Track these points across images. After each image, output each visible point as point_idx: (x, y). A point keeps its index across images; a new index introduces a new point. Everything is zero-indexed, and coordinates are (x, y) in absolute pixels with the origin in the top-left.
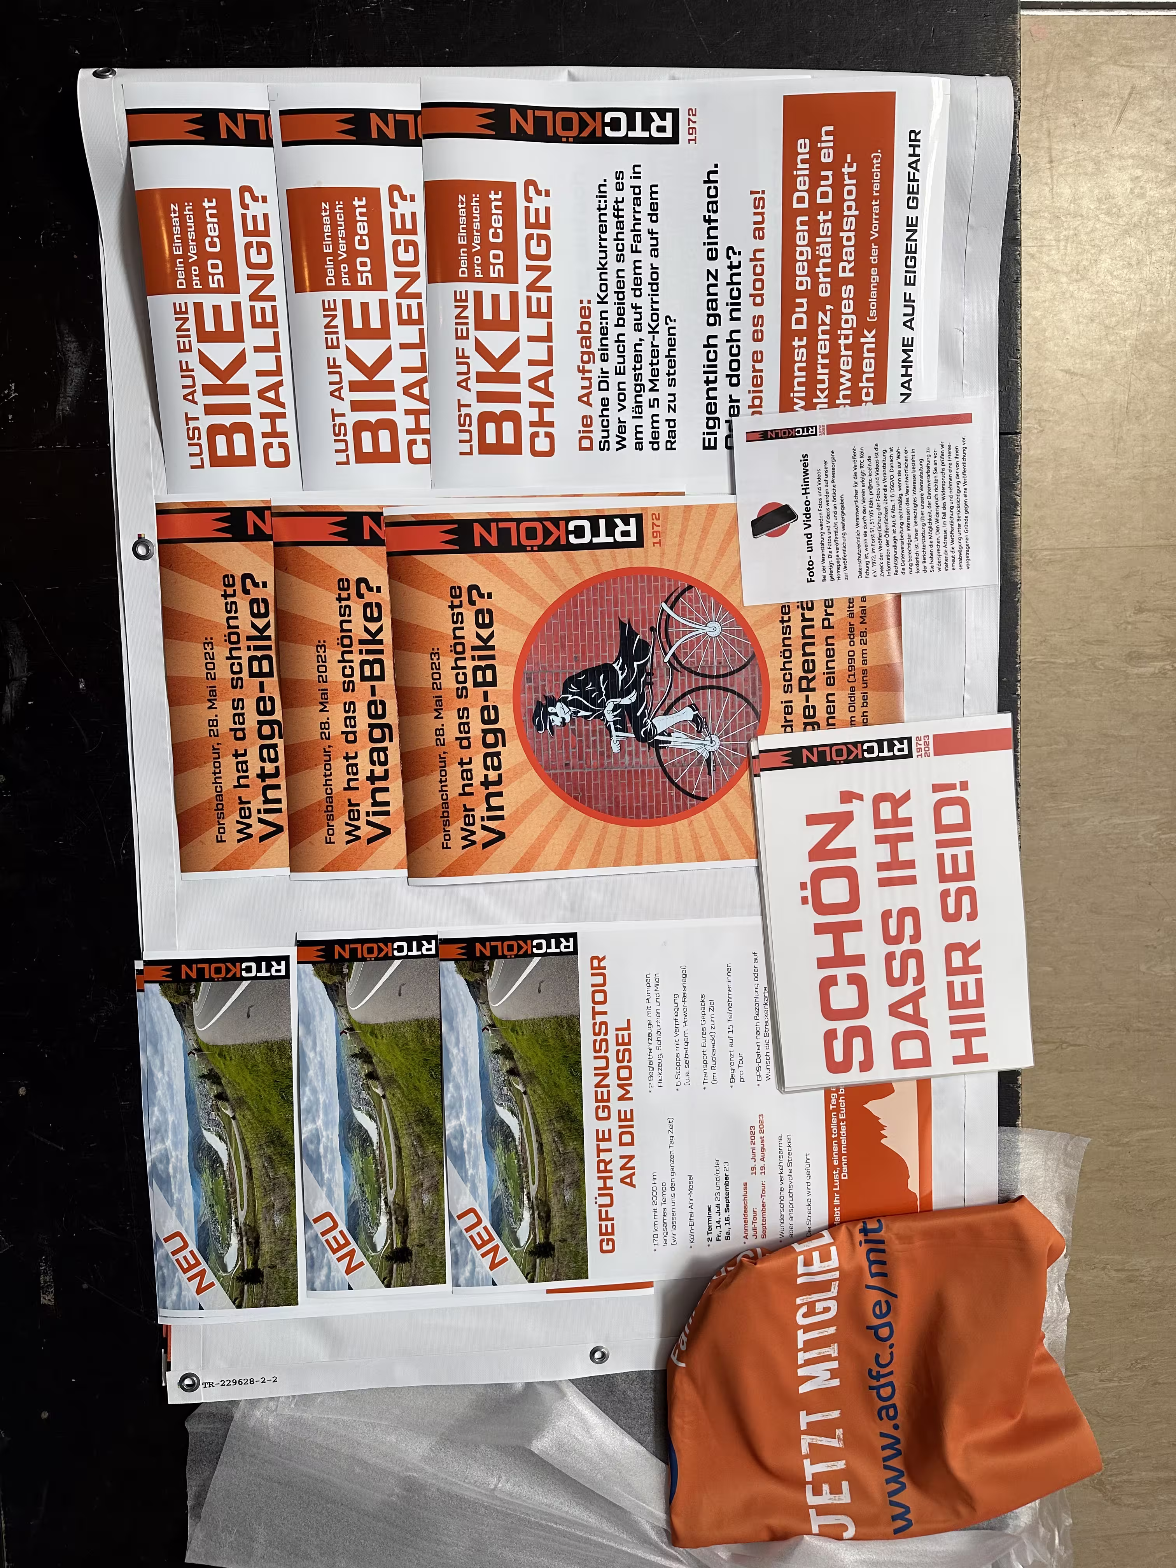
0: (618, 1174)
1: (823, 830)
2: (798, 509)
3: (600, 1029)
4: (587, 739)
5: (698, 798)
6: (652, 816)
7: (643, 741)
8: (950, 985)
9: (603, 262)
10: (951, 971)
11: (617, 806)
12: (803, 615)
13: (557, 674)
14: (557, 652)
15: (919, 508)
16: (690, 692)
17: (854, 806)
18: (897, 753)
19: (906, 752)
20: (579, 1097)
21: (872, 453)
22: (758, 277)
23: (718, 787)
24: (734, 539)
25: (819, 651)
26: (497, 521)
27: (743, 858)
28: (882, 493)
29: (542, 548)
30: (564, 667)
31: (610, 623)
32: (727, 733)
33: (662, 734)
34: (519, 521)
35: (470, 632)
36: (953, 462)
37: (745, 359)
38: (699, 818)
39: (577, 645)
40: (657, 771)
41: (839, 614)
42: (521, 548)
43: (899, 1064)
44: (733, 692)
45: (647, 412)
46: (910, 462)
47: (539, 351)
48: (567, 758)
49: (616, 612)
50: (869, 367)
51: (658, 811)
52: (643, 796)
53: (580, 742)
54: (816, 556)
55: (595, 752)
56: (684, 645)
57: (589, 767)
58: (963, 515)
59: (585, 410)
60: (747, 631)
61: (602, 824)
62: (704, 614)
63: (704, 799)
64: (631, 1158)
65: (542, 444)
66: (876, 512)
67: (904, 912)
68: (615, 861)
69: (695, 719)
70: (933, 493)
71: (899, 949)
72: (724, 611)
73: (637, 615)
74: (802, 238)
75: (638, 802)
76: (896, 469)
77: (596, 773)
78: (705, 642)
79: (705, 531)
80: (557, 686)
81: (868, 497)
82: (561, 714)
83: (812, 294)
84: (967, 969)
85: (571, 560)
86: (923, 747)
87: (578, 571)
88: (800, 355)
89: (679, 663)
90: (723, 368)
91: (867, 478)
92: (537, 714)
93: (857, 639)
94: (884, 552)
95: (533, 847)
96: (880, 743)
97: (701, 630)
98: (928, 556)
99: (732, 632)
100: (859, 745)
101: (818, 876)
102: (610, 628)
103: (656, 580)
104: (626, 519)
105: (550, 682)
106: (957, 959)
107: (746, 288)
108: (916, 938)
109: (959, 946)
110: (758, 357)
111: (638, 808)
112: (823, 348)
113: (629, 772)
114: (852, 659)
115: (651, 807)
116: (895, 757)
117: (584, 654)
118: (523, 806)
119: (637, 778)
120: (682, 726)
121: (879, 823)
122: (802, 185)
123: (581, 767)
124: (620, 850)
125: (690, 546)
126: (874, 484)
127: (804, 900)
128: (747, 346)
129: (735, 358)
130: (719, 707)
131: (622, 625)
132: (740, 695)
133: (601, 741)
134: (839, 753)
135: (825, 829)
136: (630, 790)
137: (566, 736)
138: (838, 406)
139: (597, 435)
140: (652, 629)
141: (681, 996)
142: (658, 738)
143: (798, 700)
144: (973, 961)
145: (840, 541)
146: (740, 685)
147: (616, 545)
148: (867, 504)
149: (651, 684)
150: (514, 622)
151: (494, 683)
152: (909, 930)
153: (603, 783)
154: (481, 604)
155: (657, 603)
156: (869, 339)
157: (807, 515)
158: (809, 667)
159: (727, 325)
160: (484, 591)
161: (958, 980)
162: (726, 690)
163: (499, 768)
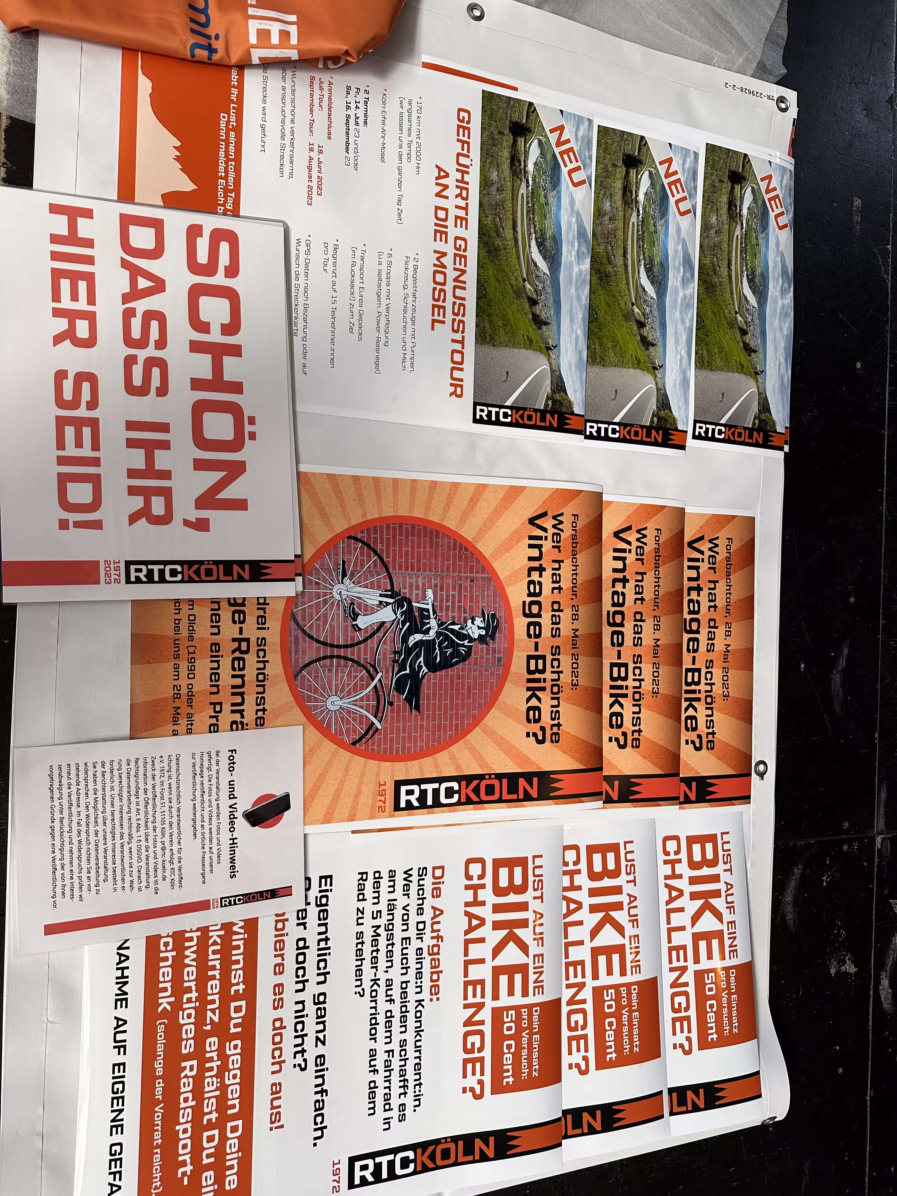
0: (450, 181)
1: (227, 493)
2: (241, 823)
3: (458, 327)
4: (453, 603)
5: (356, 539)
6: (401, 525)
7: (404, 599)
8: (91, 300)
9: (418, 1038)
10: (91, 317)
11: (431, 538)
12: (242, 717)
13: (476, 664)
14: (475, 684)
15: (109, 828)
16: (360, 643)
17: (194, 515)
18: (144, 568)
19: (133, 568)
20: (480, 266)
21: (161, 884)
22: (277, 1046)
23: (336, 548)
24: (307, 791)
25: (226, 679)
26: (518, 800)
27: (313, 474)
28: (151, 843)
29: (481, 777)
30: (470, 670)
31: (428, 710)
32: (325, 602)
33: (388, 604)
34: (500, 801)
35: (546, 704)
36: (67, 882)
37: (290, 965)
38: (356, 519)
39: (458, 690)
40: (394, 569)
41: (203, 718)
42: (500, 776)
43: (157, 225)
44: (318, 641)
45: (383, 906)
46: (119, 878)
47: (475, 951)
48: (471, 587)
49: (422, 720)
50: (166, 972)
51: (394, 529)
52: (407, 546)
53: (460, 602)
54: (225, 777)
55: (448, 591)
56: (362, 688)
57: (453, 577)
58: (57, 824)
59: (437, 903)
60: (300, 701)
61: (445, 523)
62: (342, 718)
63: (350, 537)
64: (438, 195)
65: (475, 869)
66: (158, 824)
67: (143, 391)
68: (435, 486)
69: (355, 616)
70: (92, 846)
71: (150, 351)
72: (323, 721)
73: (404, 716)
74: (234, 1090)
75: (413, 541)
76: (135, 869)
77: (448, 571)
78: (342, 691)
79: (336, 798)
80: (476, 653)
81: (167, 839)
82: (475, 628)
83: (225, 1037)
84: (72, 316)
85: (458, 767)
86: (113, 572)
87: (453, 757)
88: (237, 976)
89: (368, 671)
90: (312, 955)
91: (167, 858)
92: (495, 628)
93: (184, 691)
94: (150, 782)
95: (506, 508)
96: (162, 580)
97: (346, 703)
98: (99, 779)
99: (316, 700)
100: (186, 579)
101: (236, 444)
102: (428, 705)
103: (385, 750)
104: (409, 806)
105: (482, 658)
106: (82, 329)
107: (289, 1034)
108: (130, 361)
109: (79, 343)
110: (279, 969)
111: (413, 535)
112: (214, 986)
113: (419, 570)
114: (191, 670)
115: (401, 535)
116: (146, 563)
117: (452, 682)
118: (512, 547)
119: (412, 563)
120: (369, 610)
121: (167, 493)
122: (233, 1143)
123: (460, 578)
124: (431, 496)
125: (351, 783)
126: (159, 852)
127: (252, 421)
128: (289, 979)
129: (301, 966)
130: (332, 627)
131: (417, 708)
132: (311, 637)
133: (442, 601)
134: (209, 572)
135: (226, 494)
136: (419, 553)
137: (471, 607)
138: (198, 930)
139: (428, 882)
140: (391, 704)
141: (381, 344)
142: (392, 601)
143: (251, 630)
144: (63, 324)
145: (198, 793)
146: (311, 648)
147: (418, 782)
148: (168, 831)
149: (395, 652)
150: (509, 712)
151: (529, 658)
152: (138, 371)
153: (443, 561)
154: (535, 728)
155: (386, 729)
156: (165, 1002)
157: (232, 819)
158: (238, 663)
159: (307, 996)
160: (532, 739)
161: (82, 305)
162: (325, 644)
163: (530, 582)
